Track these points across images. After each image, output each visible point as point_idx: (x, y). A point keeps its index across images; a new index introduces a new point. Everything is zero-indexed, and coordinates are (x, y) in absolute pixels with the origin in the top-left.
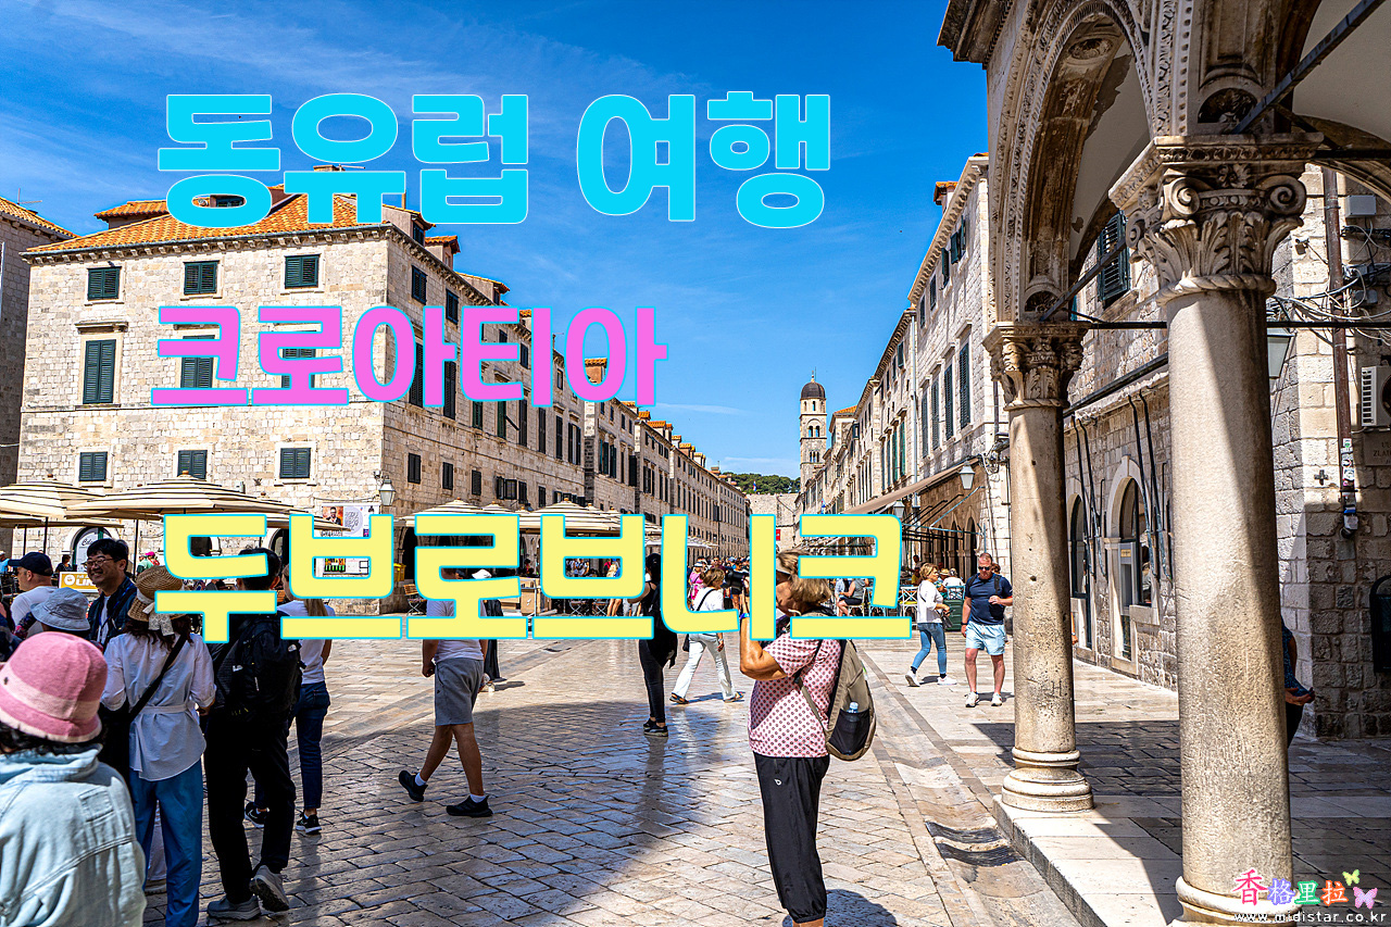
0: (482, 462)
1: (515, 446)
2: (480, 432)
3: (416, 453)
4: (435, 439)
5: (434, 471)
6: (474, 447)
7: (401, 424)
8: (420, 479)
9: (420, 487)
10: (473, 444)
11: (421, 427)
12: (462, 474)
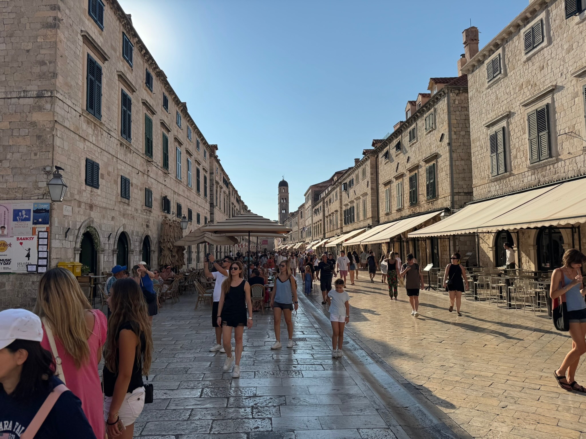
1: (174, 179)
2: (150, 160)
3: (94, 160)
4: (113, 154)
5: (113, 181)
6: (146, 171)
7: (78, 130)
8: (98, 185)
9: (99, 191)
10: (145, 168)
11: (99, 138)
12: (137, 189)
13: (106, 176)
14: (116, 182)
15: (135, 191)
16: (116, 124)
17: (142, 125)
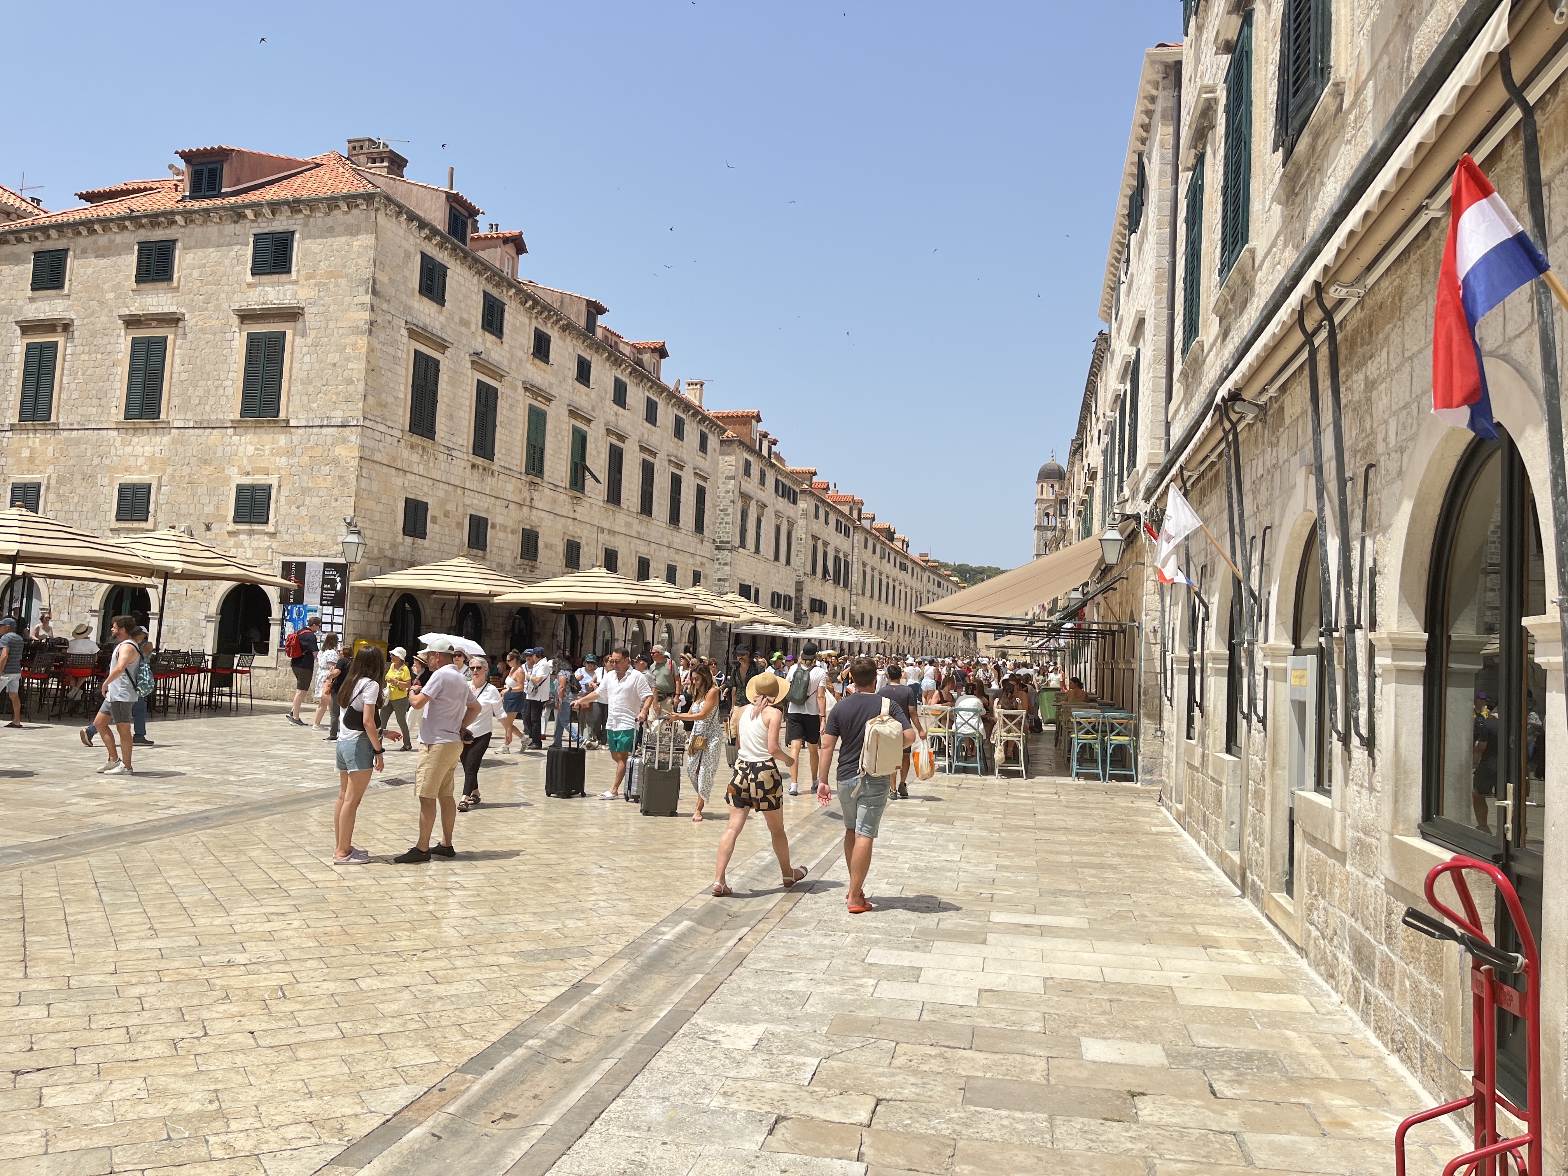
0: (541, 519)
1: (601, 504)
2: (538, 480)
3: (419, 498)
4: (457, 483)
5: (453, 525)
6: (528, 499)
7: (394, 459)
8: (425, 534)
9: (426, 543)
10: (526, 495)
11: (431, 465)
12: (505, 531)
13: (441, 519)
14: (459, 525)
15: (501, 535)
16: (465, 436)
17: (521, 426)
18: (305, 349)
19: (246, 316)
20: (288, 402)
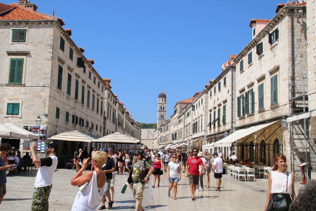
0: (77, 112)
1: (86, 107)
2: (77, 101)
3: (58, 107)
4: (64, 102)
5: (64, 115)
6: (75, 107)
7: (55, 96)
8: (59, 117)
9: (59, 120)
11: (60, 97)
13: (61, 113)
15: (70, 117)
16: (66, 89)
17: (74, 85)
18: (30, 64)
19: (10, 54)
20: (25, 79)
